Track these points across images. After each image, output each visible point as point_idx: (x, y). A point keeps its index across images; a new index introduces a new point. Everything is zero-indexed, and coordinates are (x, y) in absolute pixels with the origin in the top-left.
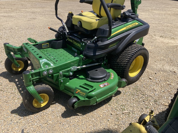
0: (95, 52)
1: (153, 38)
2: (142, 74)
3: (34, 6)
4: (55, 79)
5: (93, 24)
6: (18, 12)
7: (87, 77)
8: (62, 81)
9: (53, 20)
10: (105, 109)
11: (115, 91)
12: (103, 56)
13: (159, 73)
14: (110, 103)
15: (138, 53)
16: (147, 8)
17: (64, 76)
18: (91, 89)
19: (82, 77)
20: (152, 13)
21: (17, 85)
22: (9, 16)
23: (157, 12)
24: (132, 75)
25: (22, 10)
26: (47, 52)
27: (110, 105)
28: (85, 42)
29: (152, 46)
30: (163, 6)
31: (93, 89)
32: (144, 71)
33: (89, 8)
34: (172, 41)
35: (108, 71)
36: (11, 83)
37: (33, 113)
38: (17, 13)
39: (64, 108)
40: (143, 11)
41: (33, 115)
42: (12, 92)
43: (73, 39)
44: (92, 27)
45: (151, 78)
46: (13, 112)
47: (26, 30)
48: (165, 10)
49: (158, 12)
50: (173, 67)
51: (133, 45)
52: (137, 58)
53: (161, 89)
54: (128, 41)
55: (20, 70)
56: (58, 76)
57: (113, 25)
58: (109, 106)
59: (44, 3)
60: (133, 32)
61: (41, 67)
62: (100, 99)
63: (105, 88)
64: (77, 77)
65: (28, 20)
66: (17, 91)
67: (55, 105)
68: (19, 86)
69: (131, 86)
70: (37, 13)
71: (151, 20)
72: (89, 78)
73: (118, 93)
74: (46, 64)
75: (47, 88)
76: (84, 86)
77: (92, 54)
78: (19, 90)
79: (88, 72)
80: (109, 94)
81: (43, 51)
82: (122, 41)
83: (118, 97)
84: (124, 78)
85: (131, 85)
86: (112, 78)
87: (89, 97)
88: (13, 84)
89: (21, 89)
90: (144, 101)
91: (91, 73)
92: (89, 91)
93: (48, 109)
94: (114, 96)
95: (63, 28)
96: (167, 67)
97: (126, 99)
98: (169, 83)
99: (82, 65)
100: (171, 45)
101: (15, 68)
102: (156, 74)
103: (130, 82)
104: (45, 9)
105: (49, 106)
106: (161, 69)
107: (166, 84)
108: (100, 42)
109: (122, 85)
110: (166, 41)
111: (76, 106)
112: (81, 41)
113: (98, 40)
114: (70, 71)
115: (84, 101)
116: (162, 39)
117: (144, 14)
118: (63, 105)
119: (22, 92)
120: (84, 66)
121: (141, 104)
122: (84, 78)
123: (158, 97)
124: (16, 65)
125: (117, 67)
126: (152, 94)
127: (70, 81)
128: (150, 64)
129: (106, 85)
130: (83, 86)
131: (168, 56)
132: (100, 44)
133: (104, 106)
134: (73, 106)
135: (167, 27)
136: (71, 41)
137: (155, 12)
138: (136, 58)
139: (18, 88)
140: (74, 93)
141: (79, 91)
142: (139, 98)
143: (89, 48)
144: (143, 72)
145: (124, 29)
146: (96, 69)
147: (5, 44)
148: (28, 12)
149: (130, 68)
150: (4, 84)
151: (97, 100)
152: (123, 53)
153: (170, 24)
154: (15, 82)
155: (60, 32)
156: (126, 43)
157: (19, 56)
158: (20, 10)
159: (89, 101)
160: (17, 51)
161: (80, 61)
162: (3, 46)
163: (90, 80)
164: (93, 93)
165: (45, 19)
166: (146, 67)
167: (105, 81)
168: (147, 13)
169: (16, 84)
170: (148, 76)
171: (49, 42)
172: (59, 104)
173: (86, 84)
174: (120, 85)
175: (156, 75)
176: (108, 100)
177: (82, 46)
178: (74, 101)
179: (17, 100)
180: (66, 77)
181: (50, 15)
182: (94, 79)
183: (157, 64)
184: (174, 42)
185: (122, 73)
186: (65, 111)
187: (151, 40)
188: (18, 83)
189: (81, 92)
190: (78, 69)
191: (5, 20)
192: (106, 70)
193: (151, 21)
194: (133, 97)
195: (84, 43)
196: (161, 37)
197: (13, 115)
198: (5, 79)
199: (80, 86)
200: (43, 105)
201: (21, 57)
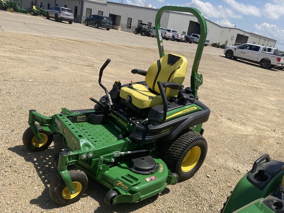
0: (144, 137)
1: (218, 120)
2: (198, 169)
3: (55, 47)
4: (93, 164)
5: (146, 103)
6: (31, 53)
7: (130, 166)
8: (101, 168)
9: (83, 73)
10: (148, 210)
11: (162, 188)
12: (153, 142)
13: (220, 170)
14: (155, 202)
15: (195, 143)
16: (214, 73)
17: (105, 162)
18: (135, 183)
19: (124, 165)
20: (221, 81)
21: (36, 167)
22: (18, 59)
23: (228, 81)
24: (186, 169)
25: (37, 51)
26: (83, 128)
27: (155, 205)
28: (134, 122)
29: (216, 131)
30: (238, 72)
31: (138, 182)
32: (201, 165)
33: (134, 61)
34: (242, 128)
35: (157, 161)
36: (28, 162)
37: (59, 205)
38: (29, 55)
39: (98, 203)
40: (210, 77)
41: (58, 209)
42: (30, 175)
43: (118, 116)
44: (144, 105)
45: (208, 175)
46: (33, 202)
47: (45, 85)
48: (240, 80)
49: (230, 81)
50: (238, 164)
51: (190, 133)
52: (193, 148)
53: (219, 192)
54: (183, 127)
55: (40, 145)
56: (97, 161)
57: (169, 107)
58: (153, 207)
59: (69, 44)
60: (191, 117)
61: (80, 149)
62: (144, 196)
63: (152, 182)
64: (119, 165)
65: (46, 69)
66: (36, 174)
67: (86, 198)
68: (39, 168)
69: (184, 184)
70: (59, 60)
71: (219, 91)
72: (133, 168)
73: (166, 191)
74: (87, 145)
75: (83, 175)
76: (128, 178)
77: (141, 139)
78: (39, 173)
79: (133, 160)
80: (156, 191)
81: (78, 125)
82: (176, 126)
83: (166, 196)
84: (175, 172)
85: (183, 182)
86: (161, 171)
87: (133, 192)
88: (30, 164)
89: (41, 172)
90: (196, 205)
91: (137, 162)
92: (133, 184)
93: (77, 202)
94: (161, 195)
95: (106, 98)
96: (230, 163)
97: (175, 200)
98: (230, 185)
99: (127, 151)
100: (240, 133)
101: (36, 142)
102: (215, 171)
103: (183, 178)
104: (71, 54)
105: (79, 199)
106: (222, 165)
107: (226, 185)
108: (151, 125)
109: (173, 181)
110: (235, 126)
111: (115, 201)
112: (129, 120)
113: (149, 123)
114: (112, 156)
115: (125, 196)
116: (229, 123)
117: (210, 81)
118: (96, 199)
119: (43, 177)
120: (129, 152)
121: (193, 208)
122: (127, 167)
123: (214, 202)
124: (38, 138)
125: (168, 157)
126: (207, 197)
127: (110, 169)
128: (210, 156)
129: (153, 178)
130: (126, 177)
131: (234, 149)
132: (152, 127)
133: (148, 206)
134: (111, 201)
135: (239, 105)
136: (115, 117)
137: (226, 80)
138: (191, 148)
139: (38, 171)
140: (114, 185)
141: (121, 183)
142: (191, 200)
143: (138, 130)
144: (199, 167)
145: (181, 113)
146: (142, 158)
147: (31, 111)
148: (46, 56)
149: (184, 160)
150: (18, 163)
151: (141, 197)
152: (176, 141)
153: (243, 101)
154: (34, 162)
155: (103, 103)
156: (181, 129)
157: (47, 129)
158: (35, 51)
159: (131, 197)
160: (45, 122)
161: (124, 145)
162: (28, 113)
163: (134, 170)
164: (137, 188)
165: (71, 71)
166: (203, 161)
167: (152, 173)
168: (215, 81)
169: (34, 164)
170: (206, 172)
171: (87, 114)
172: (91, 198)
173: (129, 175)
174: (169, 181)
175: (215, 173)
176: (153, 199)
177: (129, 126)
178: (113, 194)
179: (37, 188)
180: (106, 164)
181: (77, 64)
182: (139, 170)
183: (218, 157)
184: (245, 130)
185: (174, 166)
186: (98, 208)
187: (216, 123)
188: (37, 164)
189: (123, 185)
190: (121, 155)
191: (13, 64)
192: (154, 159)
193: (219, 93)
194: (184, 199)
195: (132, 123)
196: (228, 119)
197: (33, 206)
198: (19, 156)
199: (123, 177)
200: (73, 196)
201: (50, 131)
